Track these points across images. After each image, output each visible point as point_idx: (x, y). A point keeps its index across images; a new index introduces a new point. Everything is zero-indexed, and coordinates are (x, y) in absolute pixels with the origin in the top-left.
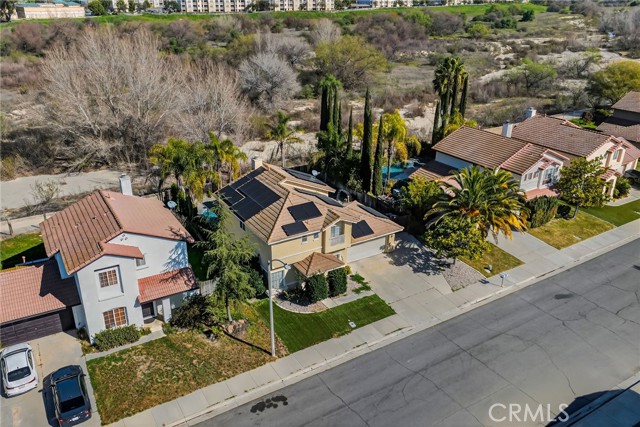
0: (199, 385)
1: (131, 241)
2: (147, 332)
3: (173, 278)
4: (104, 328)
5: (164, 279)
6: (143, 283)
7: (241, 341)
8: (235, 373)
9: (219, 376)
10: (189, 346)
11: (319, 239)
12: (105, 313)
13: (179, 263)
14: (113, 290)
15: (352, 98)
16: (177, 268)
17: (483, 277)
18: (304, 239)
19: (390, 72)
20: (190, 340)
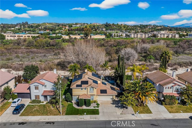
0: (42, 115)
1: (44, 81)
2: (43, 102)
3: (51, 92)
4: (35, 99)
5: (49, 92)
6: (45, 91)
7: (58, 110)
8: (50, 115)
9: (47, 115)
10: (47, 107)
11: (86, 90)
12: (35, 96)
13: (54, 89)
14: (37, 91)
15: (156, 62)
16: (53, 90)
17: (134, 113)
18: (82, 89)
19: (178, 57)
20: (49, 106)
